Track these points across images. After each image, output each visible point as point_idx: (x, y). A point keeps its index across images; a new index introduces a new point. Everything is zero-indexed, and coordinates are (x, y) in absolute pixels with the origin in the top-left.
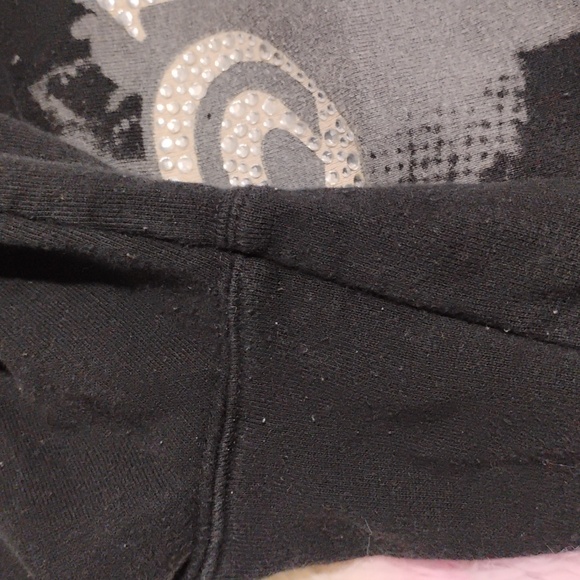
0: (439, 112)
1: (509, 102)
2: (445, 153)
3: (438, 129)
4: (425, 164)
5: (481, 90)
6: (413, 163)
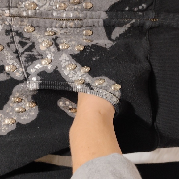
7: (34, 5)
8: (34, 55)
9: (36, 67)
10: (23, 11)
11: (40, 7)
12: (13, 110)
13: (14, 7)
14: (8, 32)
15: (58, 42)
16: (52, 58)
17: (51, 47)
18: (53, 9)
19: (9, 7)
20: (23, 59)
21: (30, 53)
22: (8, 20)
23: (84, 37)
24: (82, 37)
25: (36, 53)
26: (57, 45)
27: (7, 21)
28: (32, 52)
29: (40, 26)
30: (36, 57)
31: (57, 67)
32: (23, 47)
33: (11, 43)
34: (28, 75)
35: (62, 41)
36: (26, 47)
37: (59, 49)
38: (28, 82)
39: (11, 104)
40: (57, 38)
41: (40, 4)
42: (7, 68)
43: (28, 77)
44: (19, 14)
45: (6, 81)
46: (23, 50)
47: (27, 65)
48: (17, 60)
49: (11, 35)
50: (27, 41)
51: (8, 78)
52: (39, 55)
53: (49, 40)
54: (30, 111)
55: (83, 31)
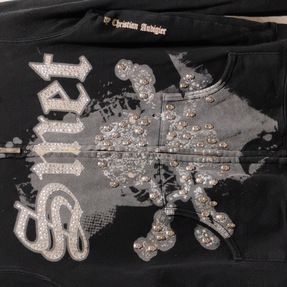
0: (101, 213)
1: (113, 214)
2: (100, 220)
3: (100, 216)
4: (96, 221)
5: (109, 210)
6: (94, 220)
7: (179, 144)
8: (174, 186)
9: (174, 196)
10: (170, 148)
11: (183, 145)
12: (155, 238)
13: (162, 145)
14: (156, 165)
15: (195, 176)
16: (189, 190)
17: (189, 181)
18: (194, 147)
19: (159, 145)
20: (164, 188)
21: (171, 184)
22: (158, 156)
23: (222, 172)
24: (220, 172)
25: (176, 185)
26: (194, 179)
27: (156, 156)
28: (173, 183)
29: (183, 160)
30: (176, 187)
31: (191, 198)
32: (166, 179)
33: (157, 175)
34: (167, 202)
35: (199, 176)
36: (168, 179)
37: (195, 183)
38: (165, 209)
39: (153, 233)
40: (195, 172)
41: (184, 143)
42: (151, 196)
43: (166, 204)
44: (166, 151)
45: (150, 207)
46: (166, 180)
47: (167, 193)
48: (160, 189)
49: (158, 168)
50: (170, 174)
51: (151, 204)
52: (178, 186)
53: (188, 175)
54: (169, 240)
55: (221, 166)
